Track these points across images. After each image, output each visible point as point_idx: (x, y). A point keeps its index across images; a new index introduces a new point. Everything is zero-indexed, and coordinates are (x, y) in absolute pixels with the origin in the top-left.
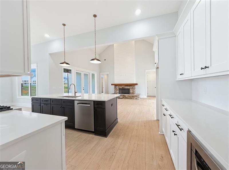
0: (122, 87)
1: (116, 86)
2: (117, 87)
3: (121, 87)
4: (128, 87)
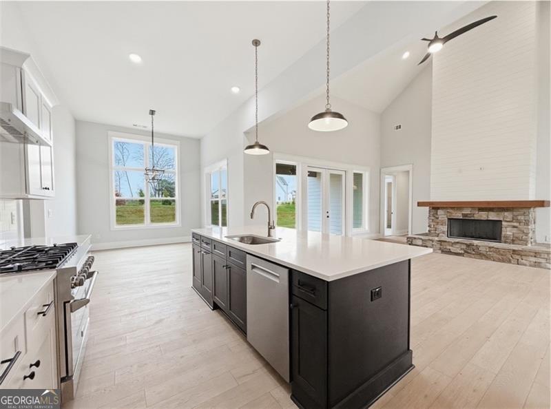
0: (464, 215)
1: (438, 208)
2: (440, 212)
3: (458, 215)
4: (493, 216)
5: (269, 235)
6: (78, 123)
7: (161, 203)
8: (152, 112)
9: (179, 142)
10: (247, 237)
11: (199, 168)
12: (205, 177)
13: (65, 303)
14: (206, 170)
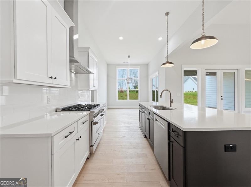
5: (171, 106)
6: (108, 65)
7: (135, 92)
8: (129, 57)
9: (139, 67)
10: (160, 107)
11: (147, 76)
12: (150, 80)
13: (92, 122)
14: (150, 77)
